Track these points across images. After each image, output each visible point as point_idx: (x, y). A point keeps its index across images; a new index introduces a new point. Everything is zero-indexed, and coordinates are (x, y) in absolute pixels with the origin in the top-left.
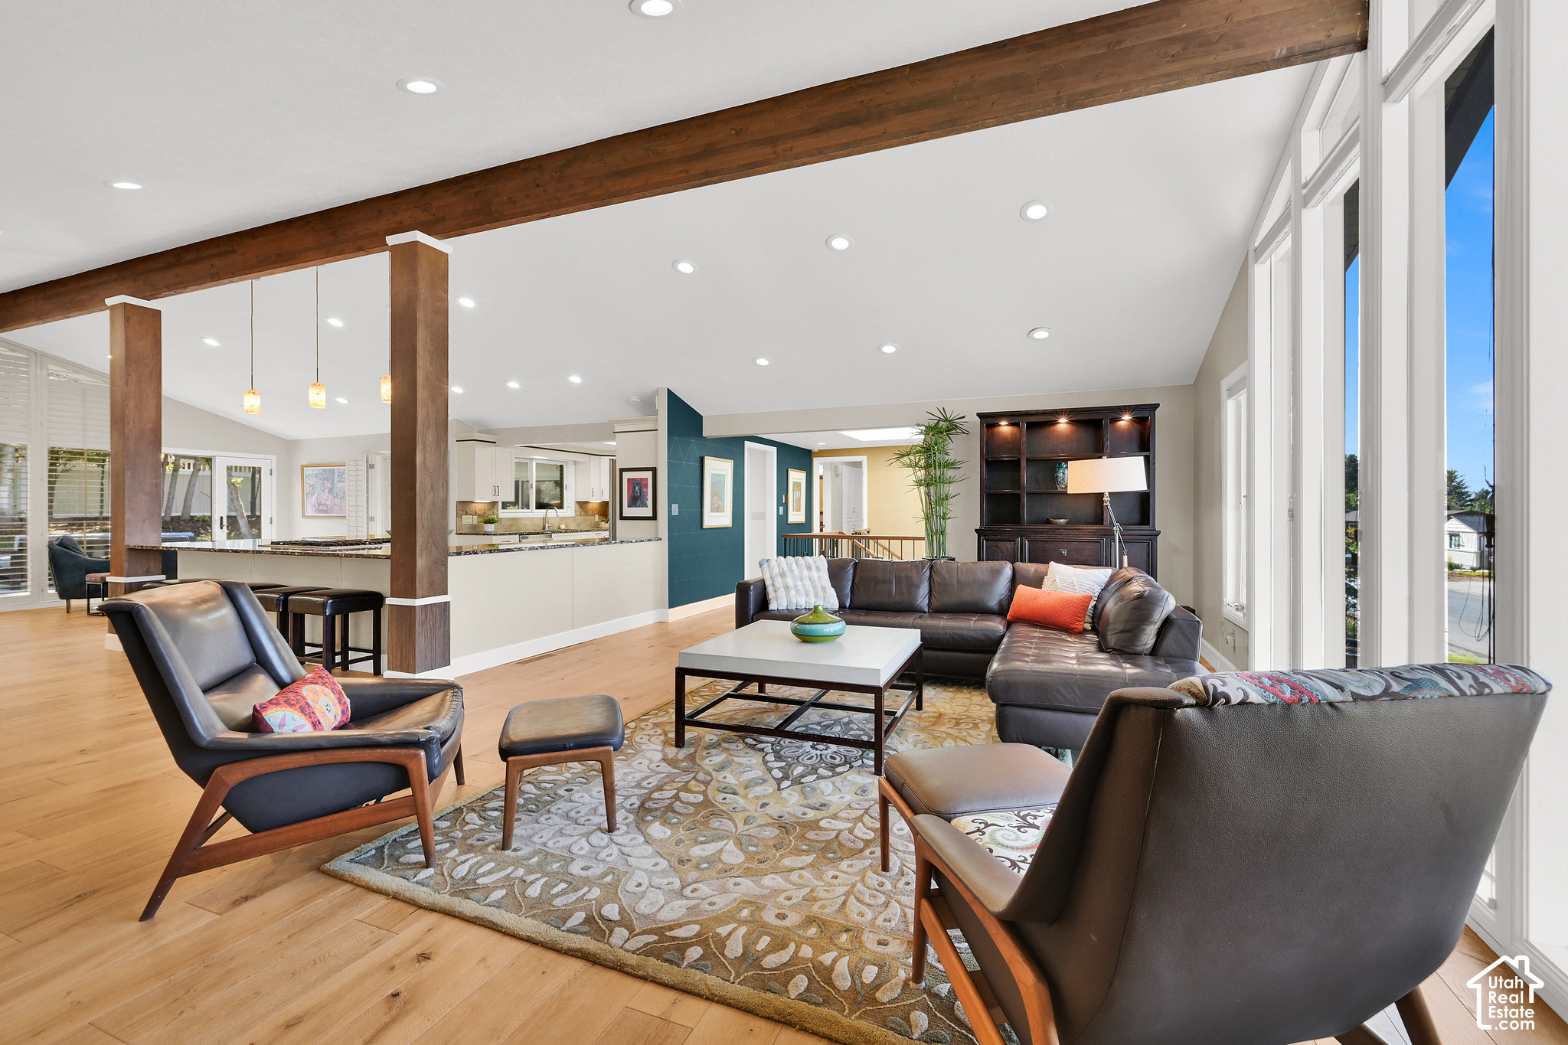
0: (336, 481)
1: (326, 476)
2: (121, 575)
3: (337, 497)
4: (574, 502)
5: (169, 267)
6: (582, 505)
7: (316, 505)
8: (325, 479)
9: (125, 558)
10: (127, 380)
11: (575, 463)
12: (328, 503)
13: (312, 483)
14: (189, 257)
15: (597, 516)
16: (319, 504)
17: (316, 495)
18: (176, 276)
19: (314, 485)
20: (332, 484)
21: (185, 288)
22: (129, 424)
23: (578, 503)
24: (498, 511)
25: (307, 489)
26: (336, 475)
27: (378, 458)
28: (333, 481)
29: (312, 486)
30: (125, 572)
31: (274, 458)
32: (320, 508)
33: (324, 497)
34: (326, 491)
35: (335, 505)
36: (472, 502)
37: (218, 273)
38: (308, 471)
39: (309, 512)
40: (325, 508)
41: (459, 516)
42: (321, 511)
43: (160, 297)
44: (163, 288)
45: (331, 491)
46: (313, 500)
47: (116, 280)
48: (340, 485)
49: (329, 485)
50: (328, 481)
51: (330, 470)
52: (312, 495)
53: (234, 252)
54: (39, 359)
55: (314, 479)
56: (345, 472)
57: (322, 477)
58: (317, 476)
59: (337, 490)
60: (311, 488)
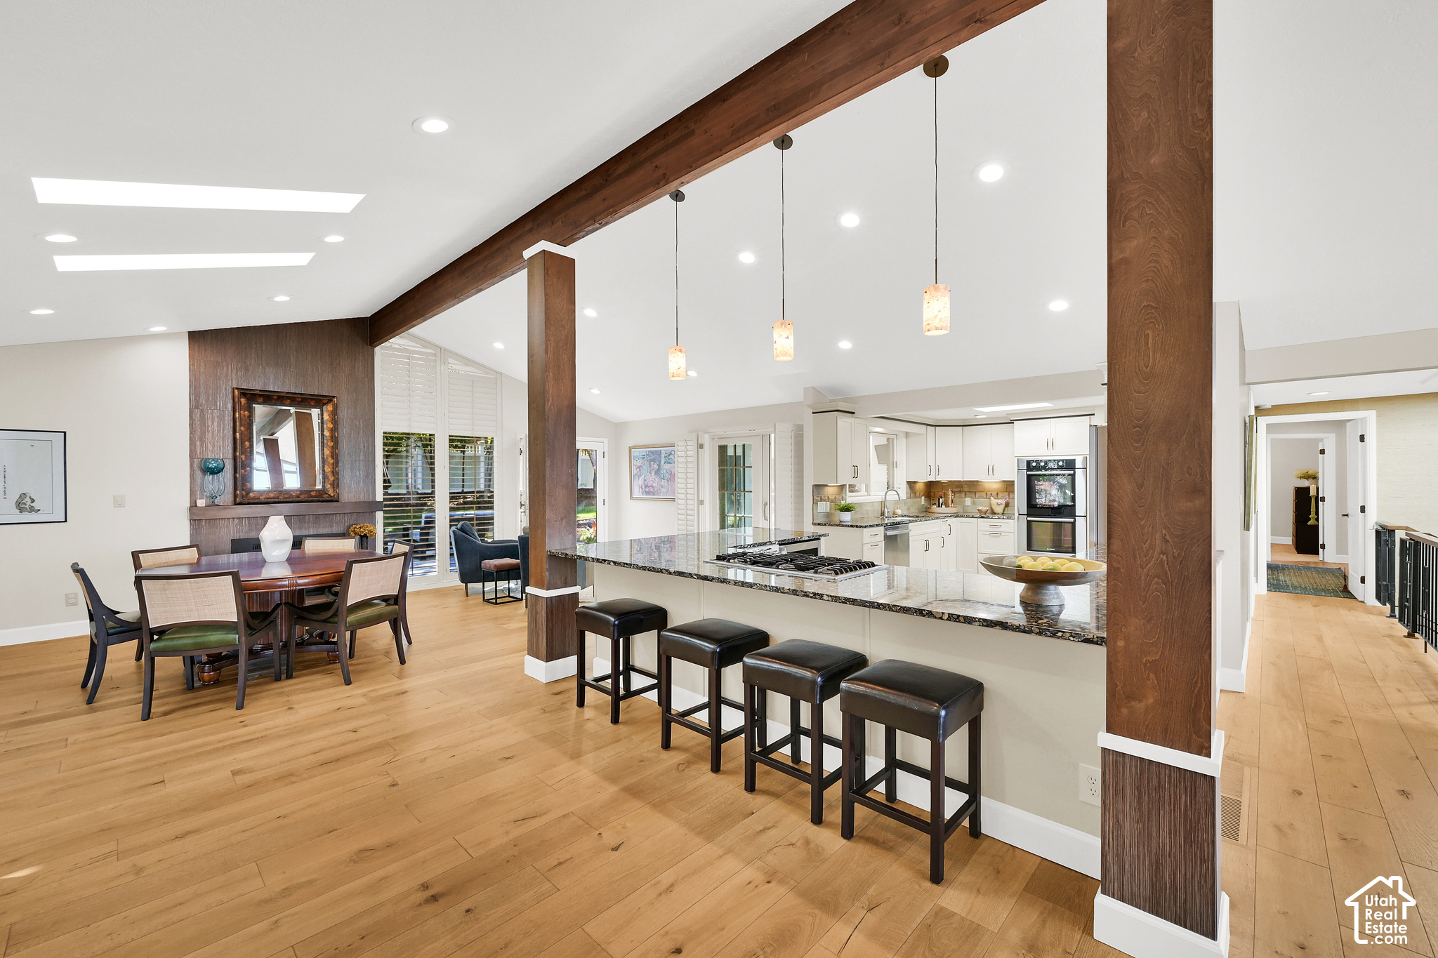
0: (662, 462)
1: (652, 457)
2: (542, 588)
3: (664, 479)
4: (905, 483)
5: (596, 190)
6: (911, 484)
7: (643, 487)
8: (653, 460)
9: (546, 566)
10: (546, 348)
11: (907, 435)
12: (654, 485)
13: (639, 464)
14: (621, 169)
15: (923, 498)
16: (646, 486)
17: (643, 476)
18: (604, 200)
19: (641, 466)
20: (659, 465)
21: (616, 212)
22: (548, 400)
23: (908, 482)
24: (846, 495)
25: (635, 471)
26: (663, 456)
27: (707, 436)
28: (660, 462)
29: (639, 467)
30: (546, 583)
31: (606, 441)
32: (647, 490)
33: (651, 478)
34: (653, 473)
35: (662, 486)
36: (827, 486)
37: (665, 174)
38: (636, 452)
39: (637, 493)
40: (652, 490)
41: (815, 503)
42: (648, 493)
43: (580, 238)
44: (586, 222)
45: (658, 472)
46: (641, 481)
47: (531, 230)
48: (667, 466)
49: (656, 467)
50: (655, 463)
51: (656, 451)
52: (639, 476)
53: (692, 133)
54: (442, 355)
55: (642, 461)
56: (673, 452)
57: (649, 458)
58: (644, 458)
59: (665, 472)
60: (638, 470)
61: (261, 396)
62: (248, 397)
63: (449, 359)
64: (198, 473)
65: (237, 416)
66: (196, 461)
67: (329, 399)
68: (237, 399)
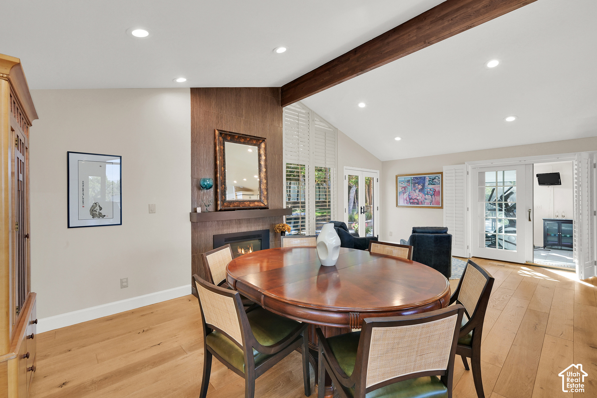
0: (427, 184)
1: (417, 181)
3: (427, 194)
7: (408, 199)
12: (418, 198)
13: (404, 186)
16: (410, 199)
20: (423, 186)
26: (427, 180)
27: (470, 167)
31: (378, 171)
32: (412, 201)
33: (415, 194)
35: (426, 199)
38: (402, 179)
39: (401, 203)
40: (416, 201)
46: (406, 196)
51: (420, 178)
54: (312, 114)
55: (406, 184)
56: (437, 178)
57: (414, 182)
58: (408, 182)
59: (429, 190)
60: (403, 189)
61: (230, 135)
62: (223, 136)
63: (315, 118)
64: (195, 189)
65: (218, 148)
66: (195, 180)
67: (263, 140)
68: (217, 138)
